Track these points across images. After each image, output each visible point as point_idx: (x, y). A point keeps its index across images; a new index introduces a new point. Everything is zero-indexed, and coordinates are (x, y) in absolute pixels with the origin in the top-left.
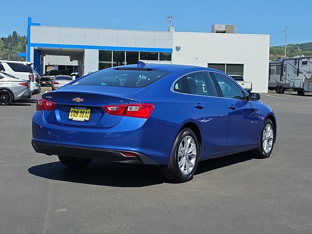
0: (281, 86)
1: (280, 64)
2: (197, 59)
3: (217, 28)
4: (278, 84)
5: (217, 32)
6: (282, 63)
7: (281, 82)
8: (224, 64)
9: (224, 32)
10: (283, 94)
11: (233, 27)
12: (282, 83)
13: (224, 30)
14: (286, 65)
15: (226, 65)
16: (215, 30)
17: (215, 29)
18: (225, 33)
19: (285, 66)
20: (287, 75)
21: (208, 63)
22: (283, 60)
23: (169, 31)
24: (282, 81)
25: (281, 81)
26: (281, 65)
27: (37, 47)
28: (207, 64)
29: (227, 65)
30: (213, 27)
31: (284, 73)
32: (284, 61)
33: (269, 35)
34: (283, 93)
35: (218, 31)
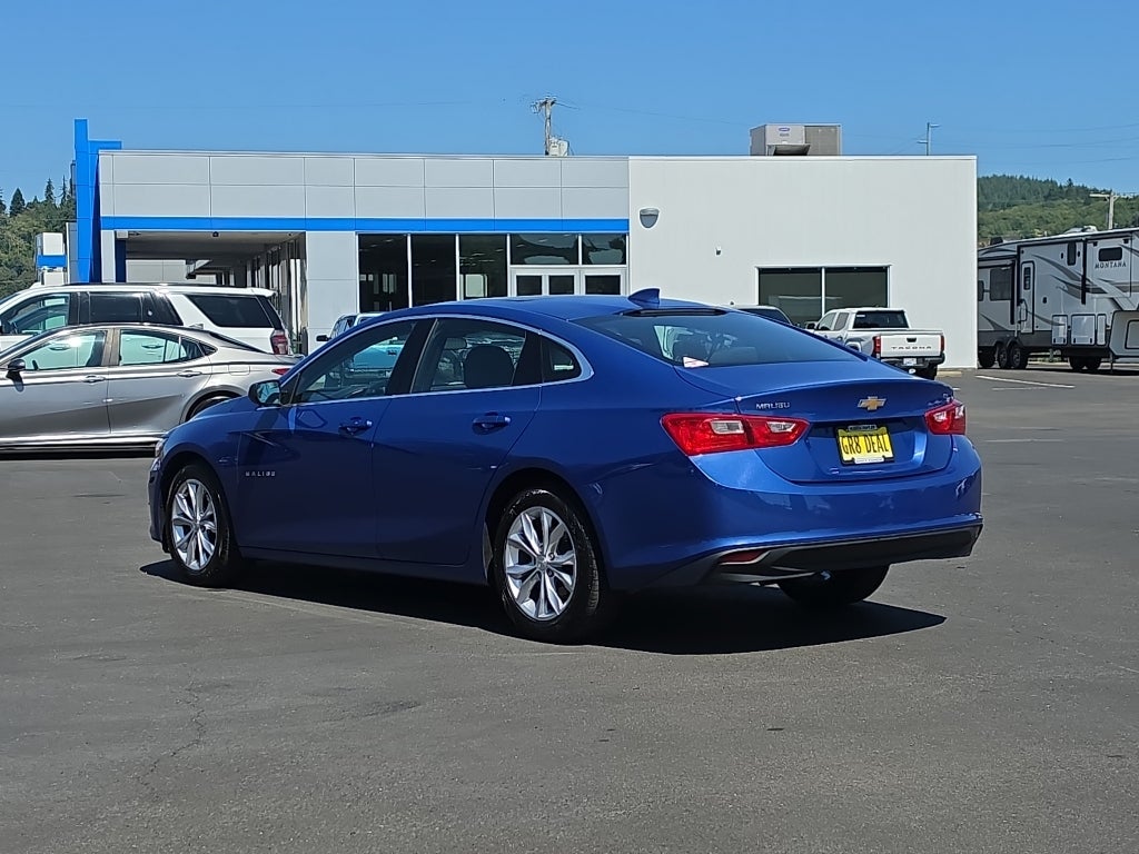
0: (1013, 343)
1: (1009, 262)
2: (718, 253)
3: (774, 138)
4: (1002, 334)
5: (776, 154)
6: (1015, 256)
7: (1015, 327)
8: (817, 270)
9: (803, 152)
10: (1024, 369)
11: (830, 131)
12: (1018, 332)
13: (802, 143)
14: (1031, 265)
15: (823, 271)
16: (770, 147)
17: (768, 143)
18: (805, 155)
19: (1027, 270)
20: (1039, 300)
21: (759, 269)
22: (1019, 247)
23: (547, 153)
24: (1020, 322)
25: (1012, 322)
26: (1013, 265)
27: (126, 231)
28: (757, 272)
29: (829, 270)
30: (759, 134)
31: (1025, 294)
32: (1024, 249)
33: (975, 157)
34: (1022, 366)
35: (780, 149)
